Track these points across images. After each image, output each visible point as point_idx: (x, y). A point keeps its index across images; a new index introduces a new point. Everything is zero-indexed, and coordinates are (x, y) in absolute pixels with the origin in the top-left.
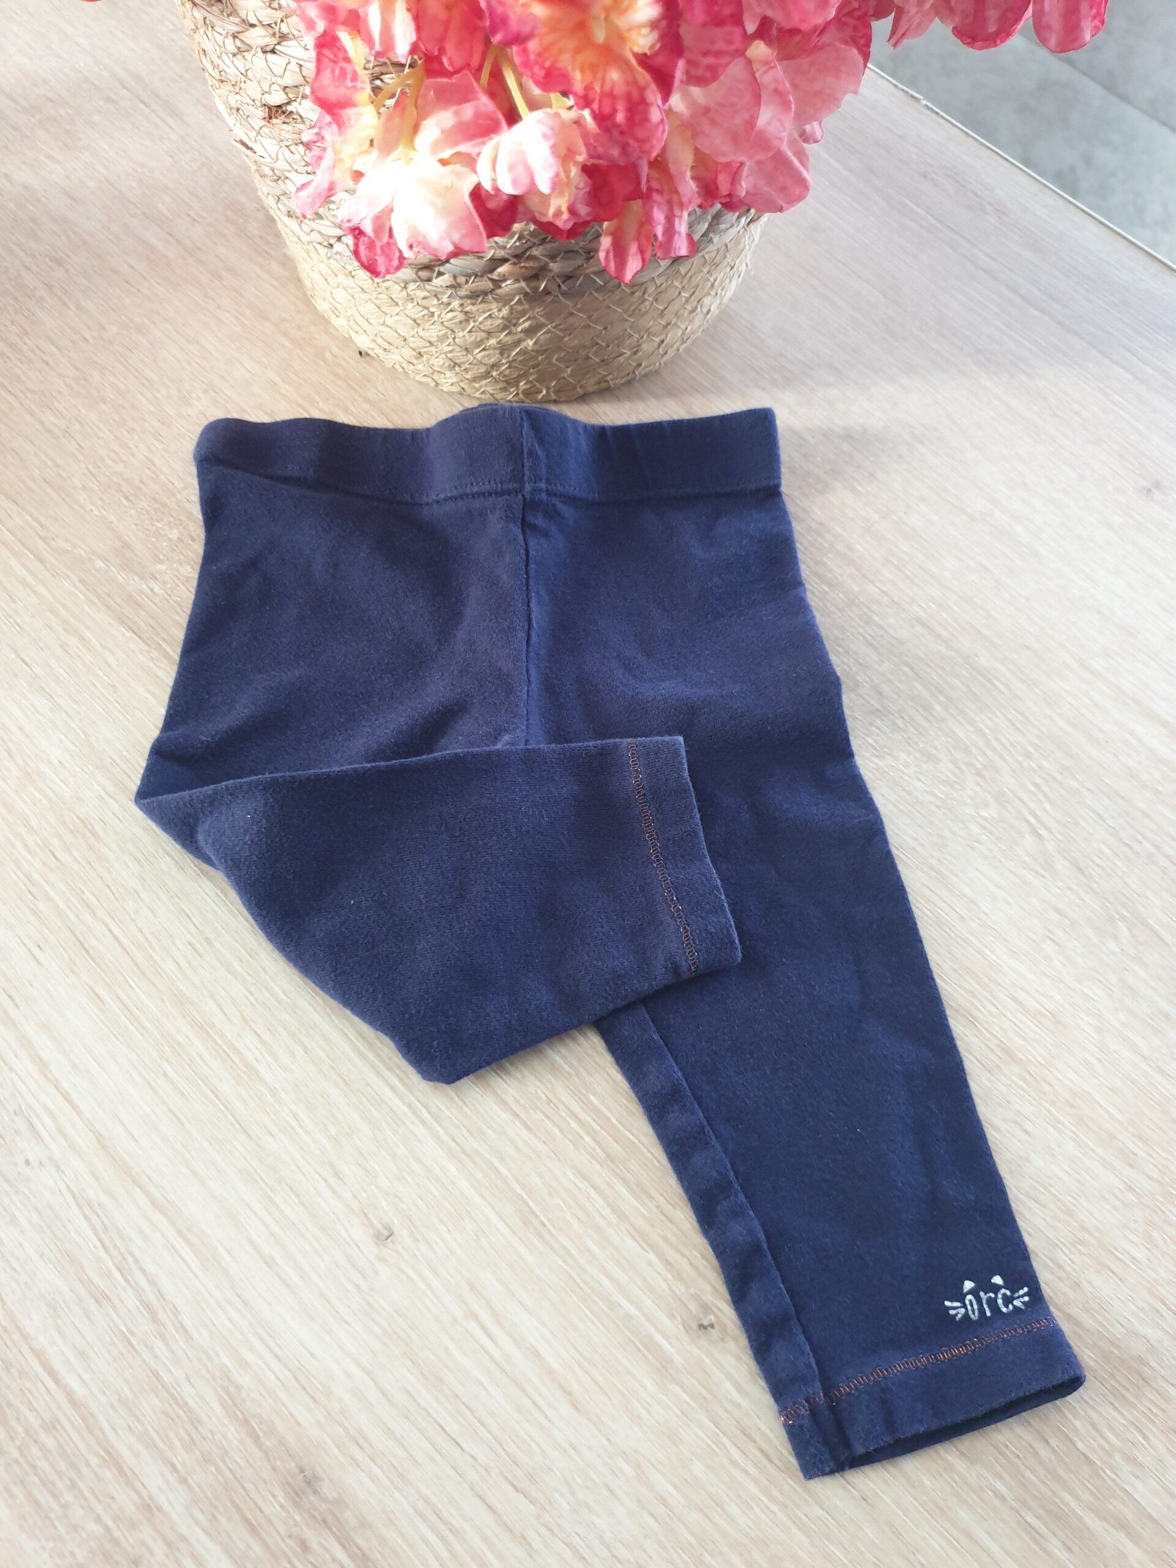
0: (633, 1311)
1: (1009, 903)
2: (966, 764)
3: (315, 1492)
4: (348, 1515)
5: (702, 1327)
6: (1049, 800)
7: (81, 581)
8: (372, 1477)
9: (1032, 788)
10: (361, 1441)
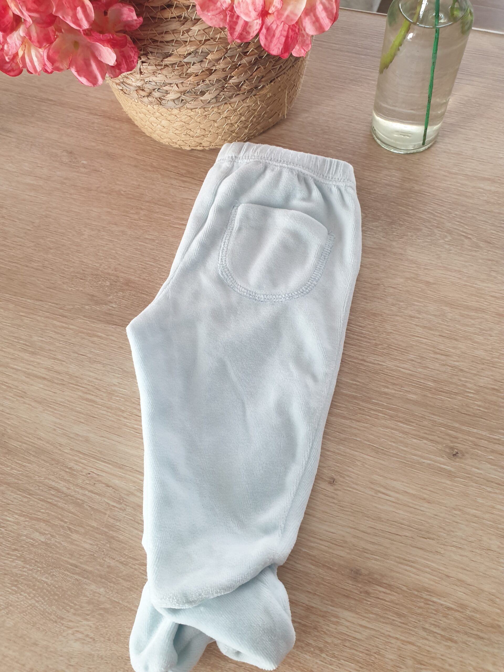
0: (429, 462)
1: (472, 266)
2: (431, 226)
3: (360, 575)
4: (376, 576)
5: (454, 455)
6: (466, 225)
7: (84, 316)
8: (376, 560)
9: (457, 223)
10: (366, 551)
